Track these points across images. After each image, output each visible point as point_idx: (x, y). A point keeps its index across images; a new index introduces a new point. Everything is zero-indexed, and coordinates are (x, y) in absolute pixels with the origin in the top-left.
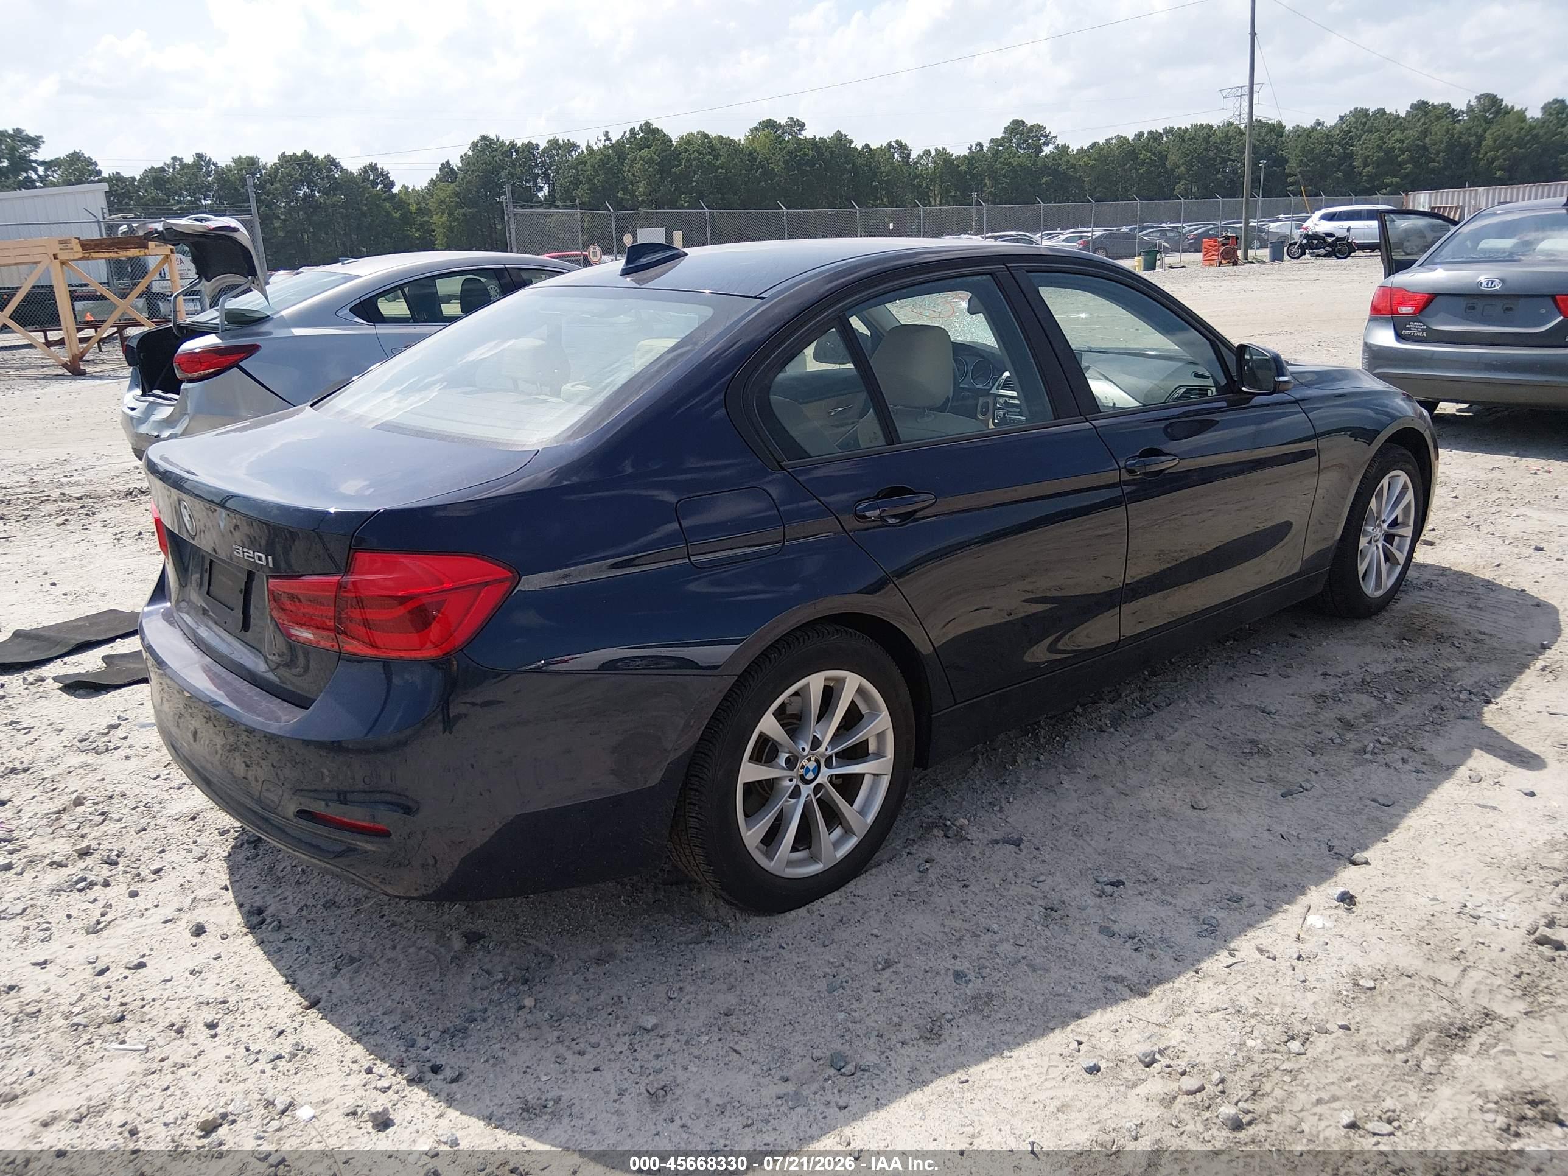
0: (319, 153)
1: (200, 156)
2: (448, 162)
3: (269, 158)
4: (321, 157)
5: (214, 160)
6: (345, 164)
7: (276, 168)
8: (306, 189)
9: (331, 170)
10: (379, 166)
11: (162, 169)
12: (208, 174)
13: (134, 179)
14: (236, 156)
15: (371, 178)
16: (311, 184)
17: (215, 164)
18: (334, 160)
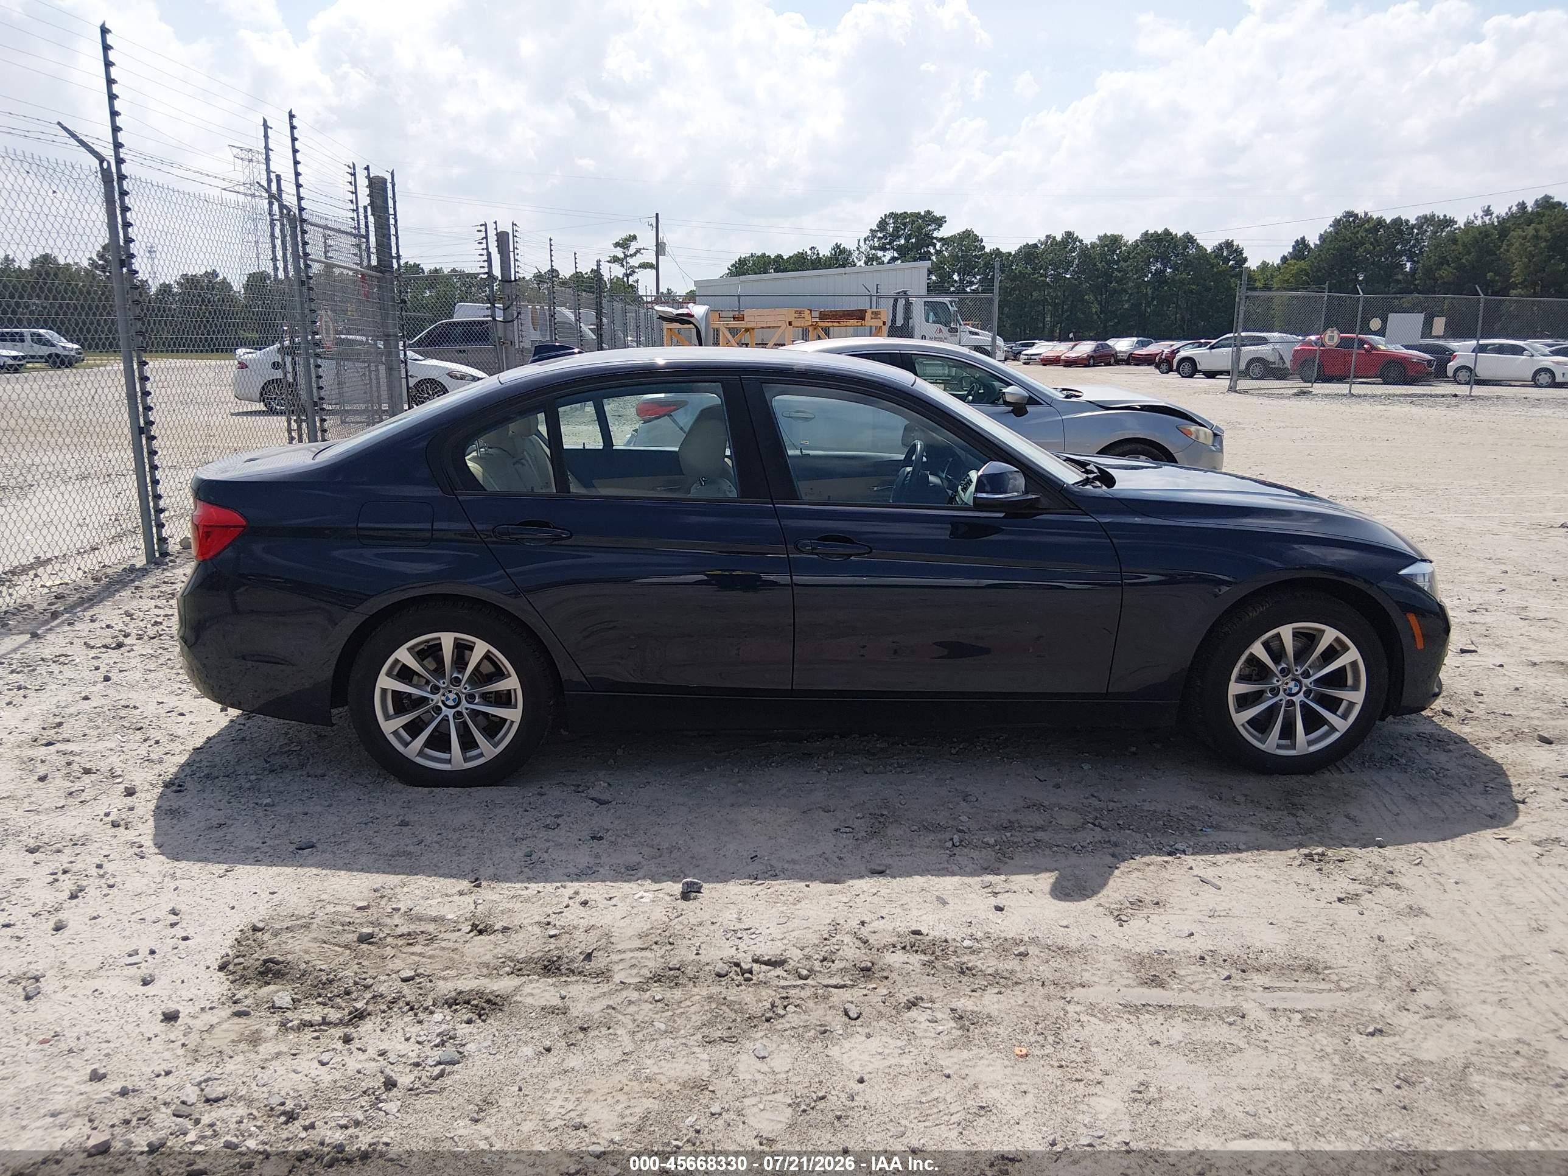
0: (1178, 231)
1: (1069, 234)
2: (1303, 239)
3: (1131, 235)
4: (1180, 234)
5: (1080, 238)
6: (1201, 241)
7: (1136, 245)
8: (1159, 265)
9: (1188, 247)
10: (1235, 243)
11: (1035, 246)
12: (1073, 250)
13: (1010, 254)
14: (1101, 234)
15: (1225, 254)
16: (1165, 261)
17: (1081, 241)
18: (1192, 237)
